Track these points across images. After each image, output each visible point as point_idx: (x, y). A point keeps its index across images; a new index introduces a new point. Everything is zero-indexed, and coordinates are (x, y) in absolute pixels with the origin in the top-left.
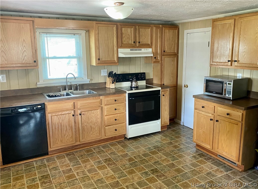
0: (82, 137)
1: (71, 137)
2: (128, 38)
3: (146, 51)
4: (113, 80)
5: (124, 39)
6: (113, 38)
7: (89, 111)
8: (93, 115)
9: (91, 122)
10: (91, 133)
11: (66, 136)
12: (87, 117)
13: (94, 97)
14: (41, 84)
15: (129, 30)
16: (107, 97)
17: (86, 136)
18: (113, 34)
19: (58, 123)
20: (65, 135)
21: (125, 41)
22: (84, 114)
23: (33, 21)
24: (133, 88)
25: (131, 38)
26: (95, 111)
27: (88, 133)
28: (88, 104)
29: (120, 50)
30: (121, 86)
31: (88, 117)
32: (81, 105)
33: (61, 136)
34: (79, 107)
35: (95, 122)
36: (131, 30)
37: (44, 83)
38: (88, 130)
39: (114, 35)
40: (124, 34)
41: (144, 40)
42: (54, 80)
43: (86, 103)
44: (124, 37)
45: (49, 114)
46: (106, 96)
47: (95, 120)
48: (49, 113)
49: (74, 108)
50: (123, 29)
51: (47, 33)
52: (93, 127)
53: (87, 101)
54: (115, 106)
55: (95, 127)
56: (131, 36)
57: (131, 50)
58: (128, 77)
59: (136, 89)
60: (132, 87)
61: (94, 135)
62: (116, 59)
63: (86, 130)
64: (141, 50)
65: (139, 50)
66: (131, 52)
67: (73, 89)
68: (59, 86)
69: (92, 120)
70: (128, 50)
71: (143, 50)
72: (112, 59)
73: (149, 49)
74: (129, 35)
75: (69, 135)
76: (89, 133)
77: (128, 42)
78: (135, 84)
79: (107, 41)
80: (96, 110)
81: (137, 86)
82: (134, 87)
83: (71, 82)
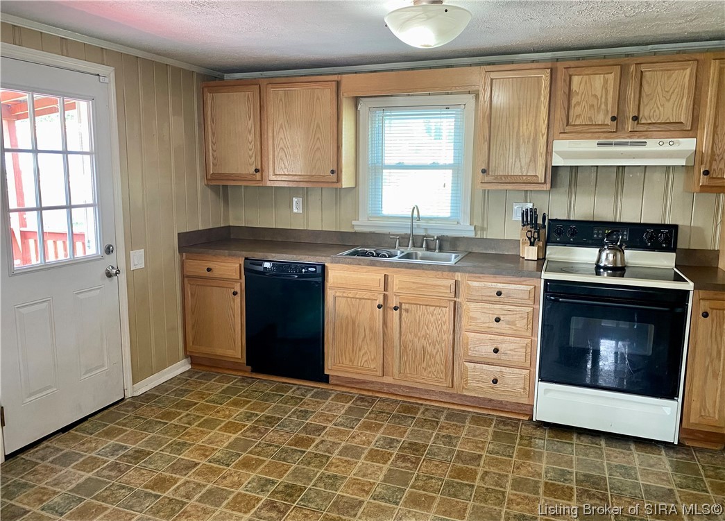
0: (400, 367)
1: (373, 357)
2: (592, 106)
3: (666, 148)
4: (530, 236)
5: (574, 112)
6: (537, 107)
7: (423, 305)
8: (432, 320)
9: (425, 337)
10: (424, 365)
11: (363, 352)
12: (416, 320)
13: (439, 273)
14: (362, 224)
15: (598, 81)
16: (475, 277)
17: (409, 370)
18: (539, 98)
19: (347, 317)
20: (360, 350)
21: (578, 116)
22: (407, 311)
23: (338, 83)
24: (602, 270)
25: (603, 106)
26: (438, 310)
27: (414, 361)
28: (419, 286)
29: (560, 145)
30: (571, 257)
31: (418, 321)
32: (401, 286)
33: (351, 349)
34: (396, 289)
35: (437, 341)
36: (606, 82)
37: (369, 223)
38: (416, 356)
39: (542, 99)
40: (578, 94)
41: (661, 109)
42: (390, 220)
43: (414, 283)
44: (578, 103)
45: (331, 291)
46: (472, 275)
47: (435, 333)
48: (332, 288)
49: (385, 289)
50: (576, 79)
51: (384, 109)
52: (429, 352)
53: (418, 280)
54: (498, 309)
55: (435, 354)
56: (603, 100)
57: (600, 144)
58: (598, 234)
59: (613, 275)
60: (600, 267)
61: (430, 372)
62: (540, 173)
63: (411, 352)
64: (644, 144)
65: (634, 144)
66: (598, 152)
67: (424, 246)
68: (393, 235)
69: (428, 331)
70: (590, 145)
71: (652, 145)
72: (527, 172)
73: (679, 143)
74: (596, 96)
75: (370, 352)
76: (417, 363)
77: (590, 119)
78: (611, 257)
79: (517, 119)
80: (440, 307)
81: (619, 265)
82: (606, 268)
83: (426, 229)
